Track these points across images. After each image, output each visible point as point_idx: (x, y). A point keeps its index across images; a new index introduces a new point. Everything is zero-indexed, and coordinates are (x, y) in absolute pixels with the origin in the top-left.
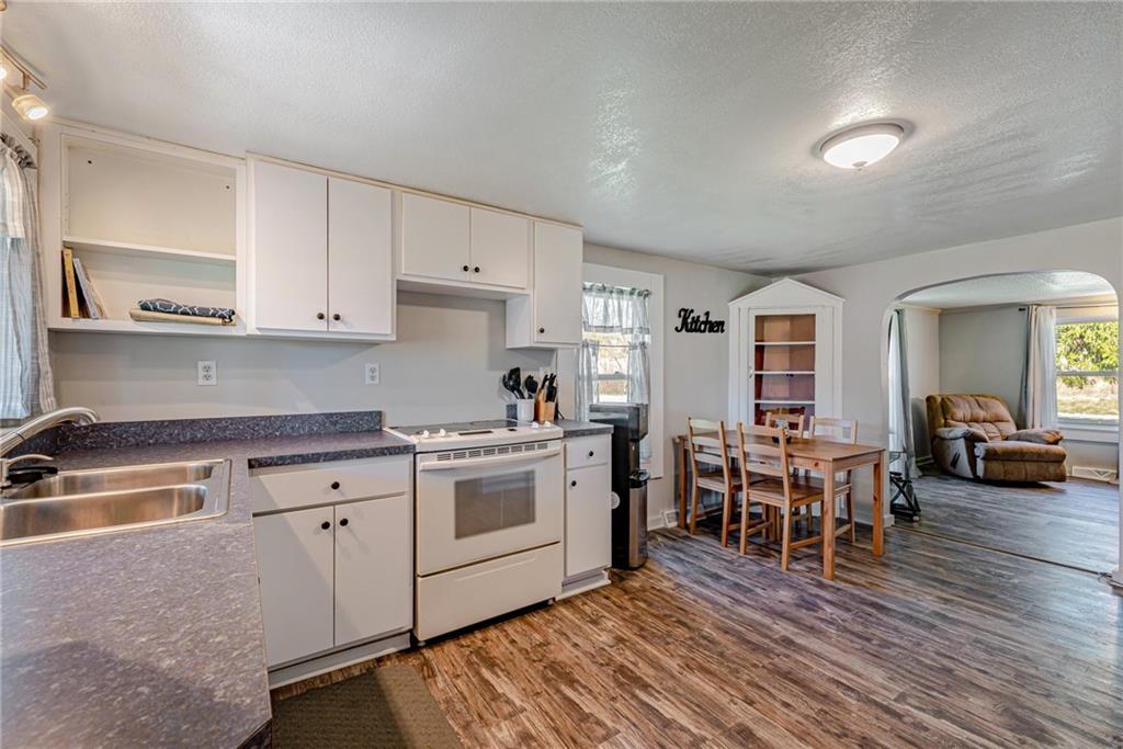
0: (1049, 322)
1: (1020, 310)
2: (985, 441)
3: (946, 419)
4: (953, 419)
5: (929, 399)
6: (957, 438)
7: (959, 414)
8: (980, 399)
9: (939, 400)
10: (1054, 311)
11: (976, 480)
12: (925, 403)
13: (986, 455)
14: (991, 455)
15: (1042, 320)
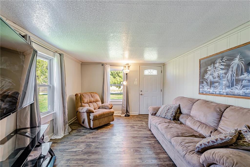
0: (109, 70)
1: (102, 65)
2: (93, 112)
3: (81, 103)
4: (84, 103)
5: (76, 95)
6: (84, 112)
7: (86, 100)
8: (92, 94)
9: (79, 95)
10: (110, 66)
11: (91, 129)
12: (75, 97)
13: (94, 118)
14: (95, 118)
15: (107, 69)
